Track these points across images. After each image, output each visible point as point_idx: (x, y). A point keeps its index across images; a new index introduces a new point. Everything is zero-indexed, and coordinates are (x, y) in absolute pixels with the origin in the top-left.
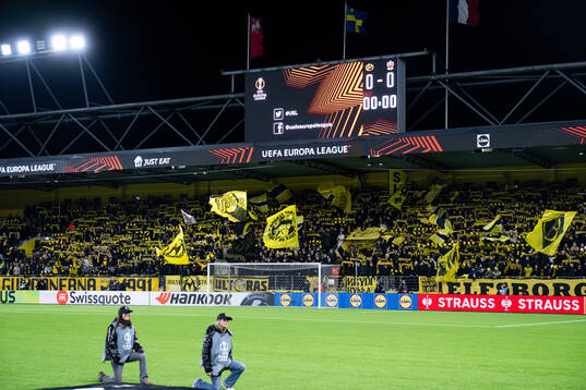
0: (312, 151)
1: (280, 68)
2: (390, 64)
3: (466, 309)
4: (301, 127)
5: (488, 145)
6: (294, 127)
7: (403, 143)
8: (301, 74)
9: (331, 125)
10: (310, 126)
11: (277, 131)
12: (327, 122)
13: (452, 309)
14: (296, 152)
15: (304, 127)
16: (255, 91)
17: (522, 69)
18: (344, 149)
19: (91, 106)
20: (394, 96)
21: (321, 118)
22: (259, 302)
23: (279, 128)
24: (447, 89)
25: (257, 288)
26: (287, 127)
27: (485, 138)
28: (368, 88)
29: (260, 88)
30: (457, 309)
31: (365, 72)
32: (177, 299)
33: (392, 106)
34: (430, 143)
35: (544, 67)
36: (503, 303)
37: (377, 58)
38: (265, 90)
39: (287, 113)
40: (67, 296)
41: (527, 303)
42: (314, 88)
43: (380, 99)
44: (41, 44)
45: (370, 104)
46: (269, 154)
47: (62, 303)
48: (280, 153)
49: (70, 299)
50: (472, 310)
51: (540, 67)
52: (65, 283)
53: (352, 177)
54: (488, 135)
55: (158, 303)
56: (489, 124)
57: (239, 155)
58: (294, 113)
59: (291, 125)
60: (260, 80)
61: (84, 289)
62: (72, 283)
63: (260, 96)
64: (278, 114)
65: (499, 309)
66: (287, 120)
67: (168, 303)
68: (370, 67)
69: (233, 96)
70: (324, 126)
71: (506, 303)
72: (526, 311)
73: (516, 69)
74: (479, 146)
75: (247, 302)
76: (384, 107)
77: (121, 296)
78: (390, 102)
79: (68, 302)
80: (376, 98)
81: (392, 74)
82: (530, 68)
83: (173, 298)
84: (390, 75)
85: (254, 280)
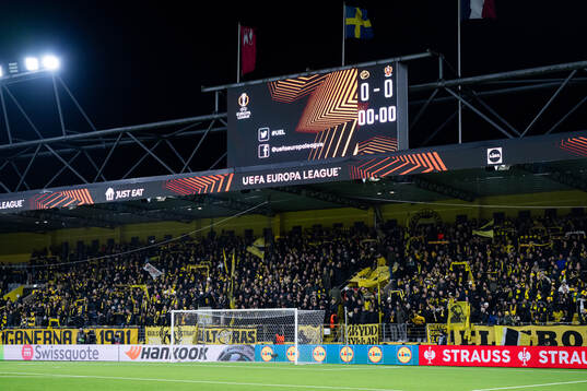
0: (297, 176)
1: (266, 80)
2: (388, 71)
3: (476, 364)
4: (289, 148)
5: (500, 161)
6: (280, 149)
7: (400, 163)
8: (288, 86)
9: (322, 145)
10: (299, 147)
11: (262, 154)
12: (317, 142)
13: (460, 364)
14: (280, 178)
15: (293, 148)
16: (238, 108)
17: (543, 69)
18: (334, 172)
19: (68, 134)
20: (394, 108)
21: (311, 136)
22: (238, 356)
23: (265, 150)
24: (461, 100)
25: (244, 339)
26: (274, 149)
27: (497, 152)
28: (363, 99)
29: (244, 104)
30: (465, 364)
31: (360, 81)
32: (148, 353)
33: (391, 120)
34: (432, 161)
35: (570, 65)
36: (521, 356)
37: (374, 63)
38: (249, 107)
39: (274, 133)
40: (32, 351)
41: (549, 356)
42: (303, 102)
43: (377, 112)
44: (13, 67)
45: (365, 118)
46: (249, 181)
47: (27, 359)
48: (262, 180)
49: (36, 354)
50: (483, 365)
51: (565, 66)
52: (40, 335)
53: (366, 209)
54: (500, 150)
55: (129, 359)
56: (506, 137)
57: (217, 183)
58: (281, 132)
59: (278, 146)
60: (244, 96)
61: (60, 343)
62: (48, 335)
63: (244, 114)
64: (264, 135)
65: (515, 363)
66: (274, 141)
67: (139, 359)
68: (365, 74)
69: (216, 116)
70: (314, 146)
71: (525, 356)
72: (548, 366)
73: (538, 70)
74: (489, 162)
75: (225, 357)
76: (382, 121)
77: (89, 351)
78: (389, 114)
79: (34, 358)
80: (372, 111)
81: (390, 81)
82: (553, 67)
83: (144, 353)
84: (388, 83)
85: (241, 331)
